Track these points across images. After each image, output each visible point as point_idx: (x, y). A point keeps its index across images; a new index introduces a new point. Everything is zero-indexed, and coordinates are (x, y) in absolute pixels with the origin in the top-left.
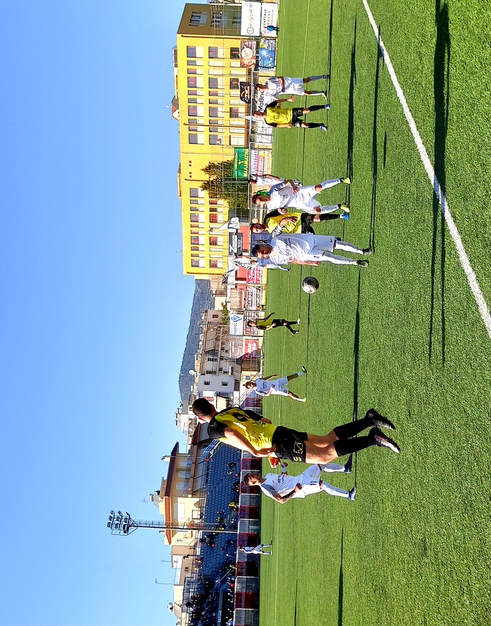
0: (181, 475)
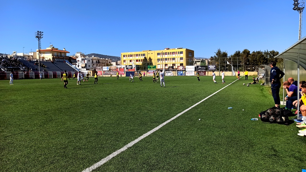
0: (59, 54)
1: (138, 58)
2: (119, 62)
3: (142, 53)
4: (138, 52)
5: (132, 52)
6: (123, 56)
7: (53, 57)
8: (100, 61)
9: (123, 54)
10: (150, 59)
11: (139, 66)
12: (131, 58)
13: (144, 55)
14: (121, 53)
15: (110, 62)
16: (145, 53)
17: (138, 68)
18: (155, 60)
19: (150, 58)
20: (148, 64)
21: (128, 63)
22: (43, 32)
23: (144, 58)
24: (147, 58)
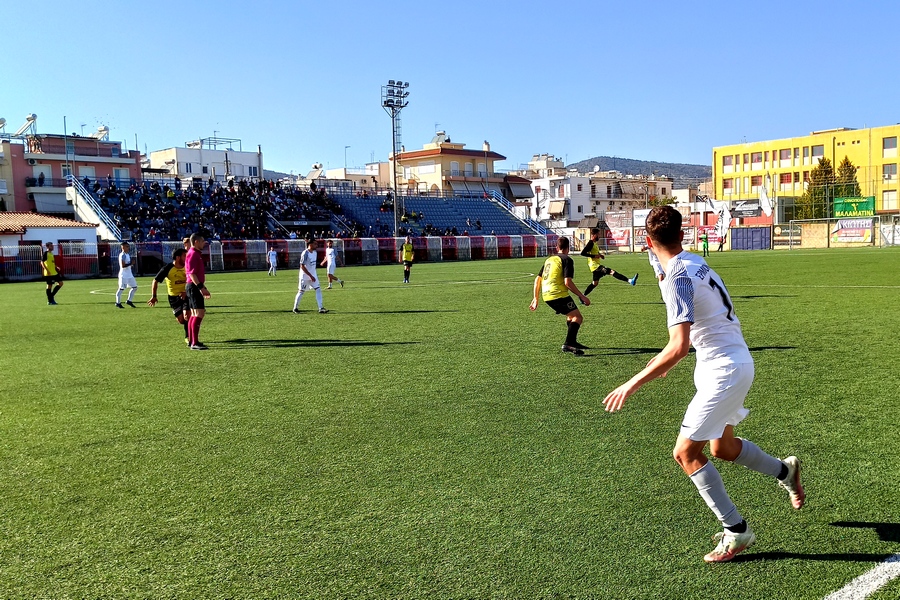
0: (467, 166)
1: (787, 166)
2: (702, 188)
3: (810, 141)
4: (790, 139)
5: (762, 143)
6: (720, 161)
7: (444, 178)
8: (625, 188)
9: (723, 151)
10: (848, 168)
11: (791, 199)
12: (758, 169)
14: (715, 149)
15: (664, 191)
17: (787, 209)
18: (873, 170)
19: (846, 164)
20: (836, 192)
21: (745, 191)
22: (407, 85)
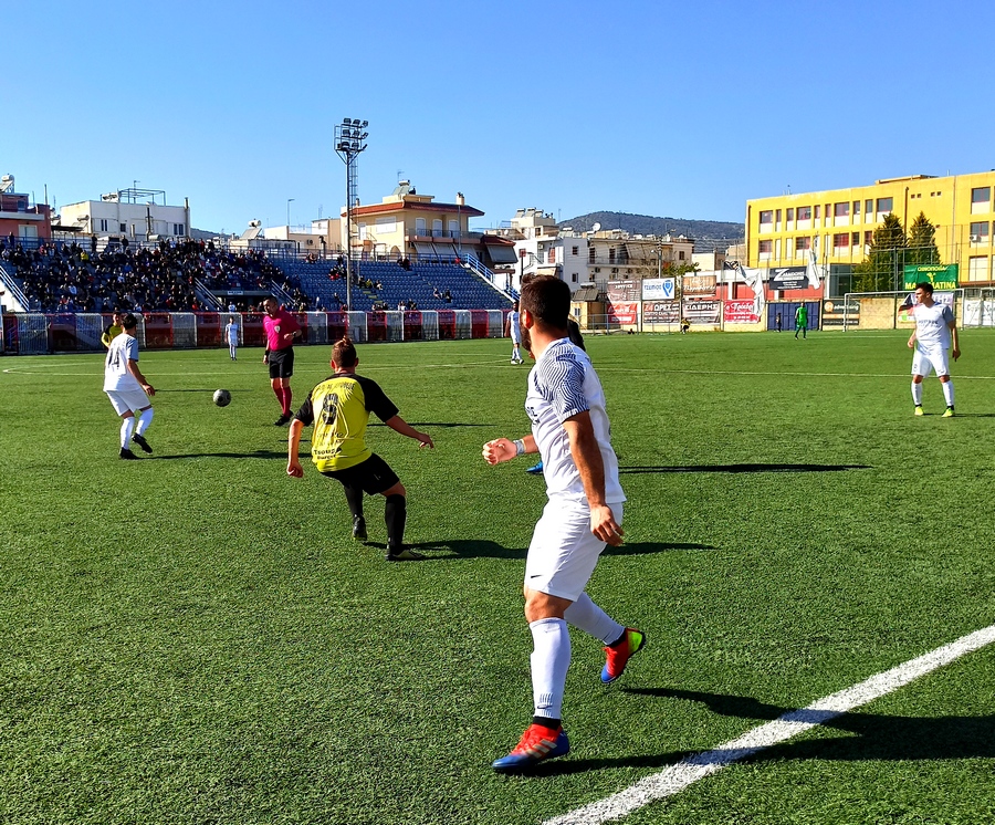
0: (437, 225)
1: (844, 224)
2: (732, 252)
3: (876, 192)
4: (849, 190)
5: (811, 195)
6: (755, 217)
7: (407, 238)
8: (633, 251)
9: (759, 205)
10: (924, 228)
11: (846, 267)
12: (805, 228)
13: (883, 203)
14: (749, 202)
15: (682, 255)
16: (895, 191)
17: (842, 279)
18: (958, 229)
19: (922, 222)
20: (907, 258)
21: (788, 256)
22: (366, 123)
23: (881, 222)
24: (902, 223)
